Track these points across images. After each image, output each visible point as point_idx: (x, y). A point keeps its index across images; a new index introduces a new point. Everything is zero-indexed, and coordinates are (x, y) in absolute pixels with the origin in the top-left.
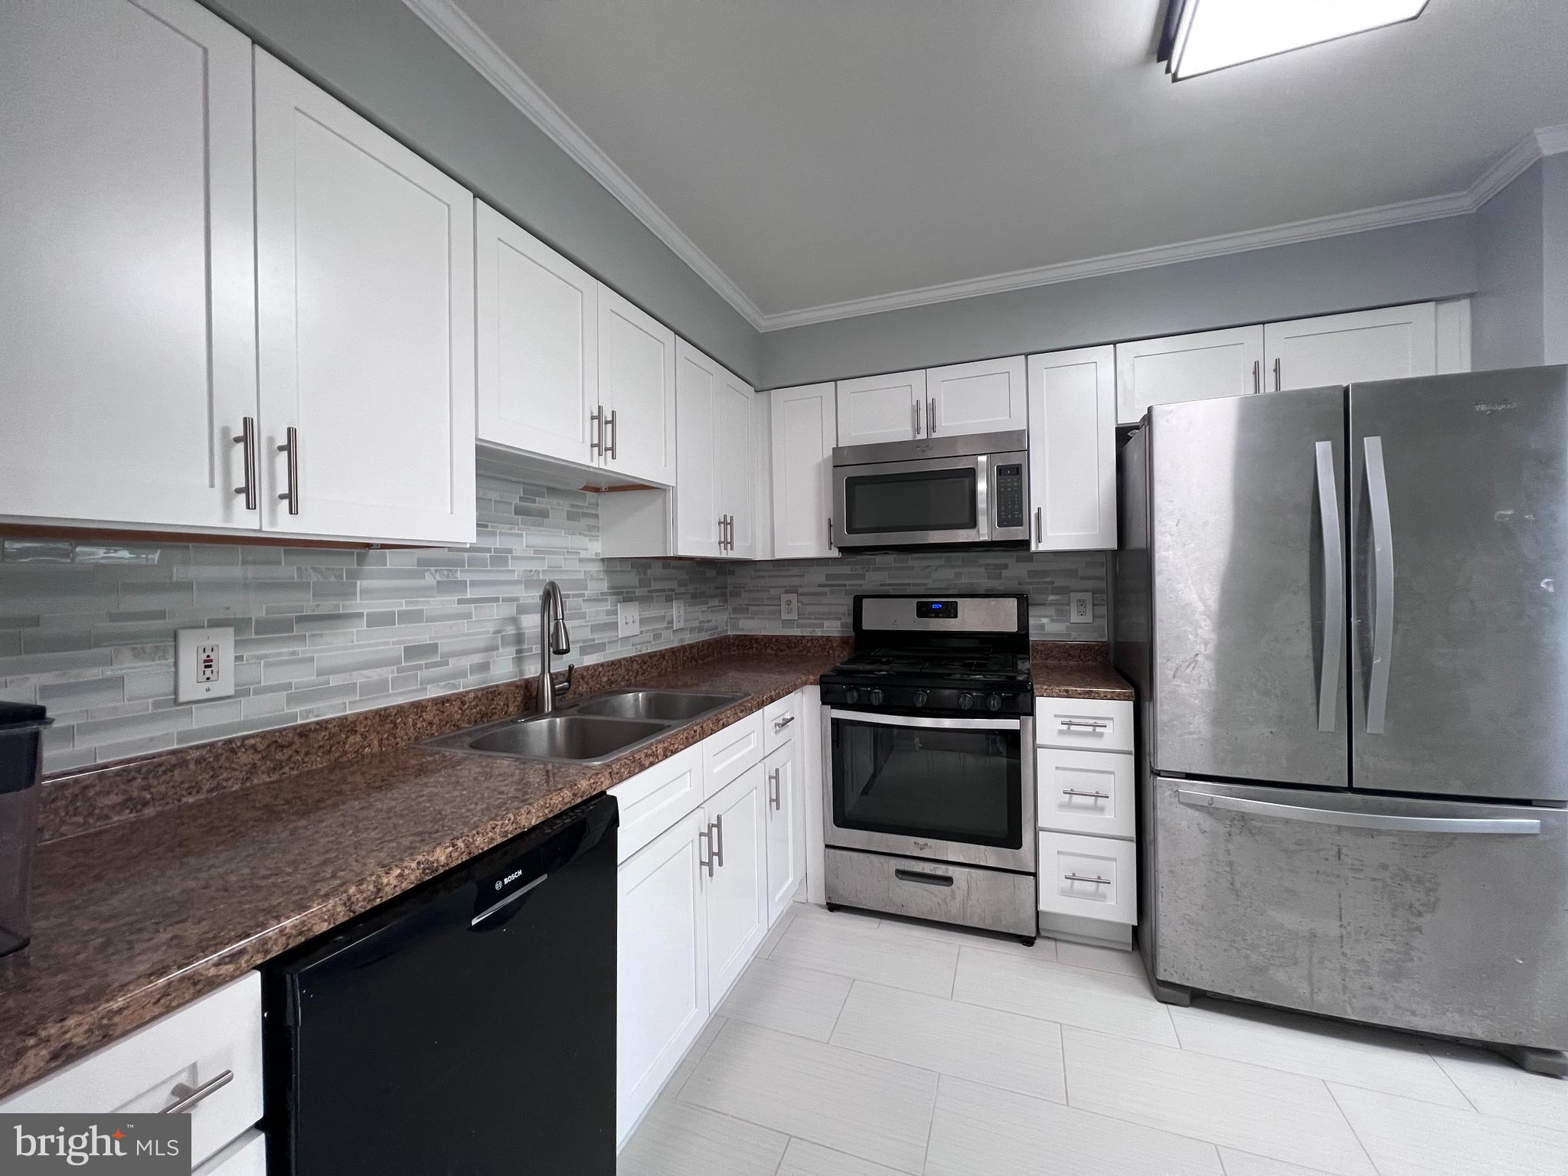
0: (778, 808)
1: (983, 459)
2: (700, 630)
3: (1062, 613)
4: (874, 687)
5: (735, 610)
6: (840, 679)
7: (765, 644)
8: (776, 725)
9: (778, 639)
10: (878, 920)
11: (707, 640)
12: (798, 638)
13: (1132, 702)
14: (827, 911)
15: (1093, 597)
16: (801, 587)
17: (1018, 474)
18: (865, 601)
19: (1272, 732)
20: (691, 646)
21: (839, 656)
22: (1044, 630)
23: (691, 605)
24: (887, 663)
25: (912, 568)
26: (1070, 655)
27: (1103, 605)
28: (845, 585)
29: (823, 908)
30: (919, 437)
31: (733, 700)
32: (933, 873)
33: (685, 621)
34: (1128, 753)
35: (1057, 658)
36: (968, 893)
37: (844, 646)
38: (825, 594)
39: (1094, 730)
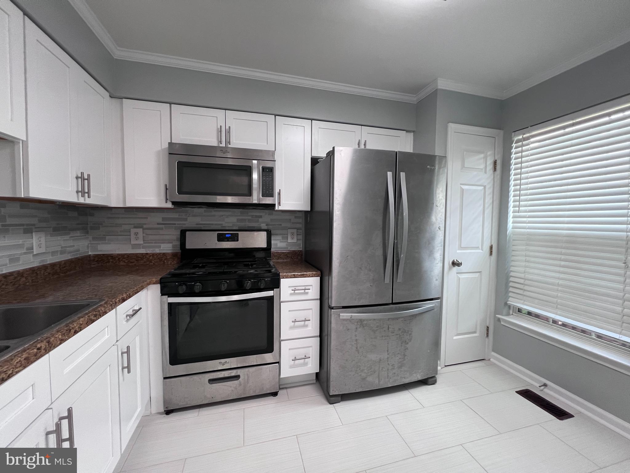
0: (129, 372)
1: (255, 162)
2: (62, 252)
3: (285, 238)
4: (196, 282)
5: (94, 239)
6: (174, 279)
7: (119, 259)
8: (127, 316)
9: (129, 256)
10: (198, 410)
11: (69, 259)
12: (144, 255)
13: (319, 277)
14: (165, 415)
15: (297, 231)
16: (145, 224)
17: (271, 172)
18: (187, 233)
19: (371, 285)
20: (53, 265)
21: (171, 264)
22: (277, 246)
23: (52, 235)
24: (203, 267)
25: (214, 216)
26: (288, 257)
27: (300, 235)
28: (175, 224)
29: (163, 414)
30: (221, 145)
31: (88, 305)
32: (230, 375)
33: (47, 247)
34: (317, 299)
35: (282, 258)
36: (248, 380)
37: (174, 258)
38: (162, 229)
39: (305, 291)
